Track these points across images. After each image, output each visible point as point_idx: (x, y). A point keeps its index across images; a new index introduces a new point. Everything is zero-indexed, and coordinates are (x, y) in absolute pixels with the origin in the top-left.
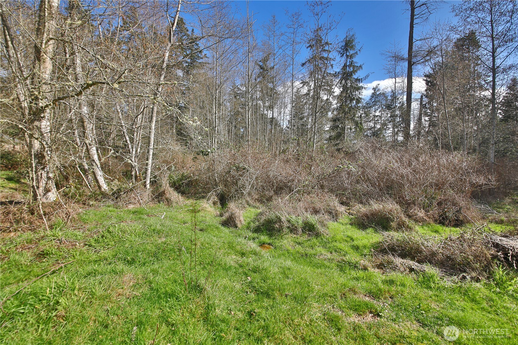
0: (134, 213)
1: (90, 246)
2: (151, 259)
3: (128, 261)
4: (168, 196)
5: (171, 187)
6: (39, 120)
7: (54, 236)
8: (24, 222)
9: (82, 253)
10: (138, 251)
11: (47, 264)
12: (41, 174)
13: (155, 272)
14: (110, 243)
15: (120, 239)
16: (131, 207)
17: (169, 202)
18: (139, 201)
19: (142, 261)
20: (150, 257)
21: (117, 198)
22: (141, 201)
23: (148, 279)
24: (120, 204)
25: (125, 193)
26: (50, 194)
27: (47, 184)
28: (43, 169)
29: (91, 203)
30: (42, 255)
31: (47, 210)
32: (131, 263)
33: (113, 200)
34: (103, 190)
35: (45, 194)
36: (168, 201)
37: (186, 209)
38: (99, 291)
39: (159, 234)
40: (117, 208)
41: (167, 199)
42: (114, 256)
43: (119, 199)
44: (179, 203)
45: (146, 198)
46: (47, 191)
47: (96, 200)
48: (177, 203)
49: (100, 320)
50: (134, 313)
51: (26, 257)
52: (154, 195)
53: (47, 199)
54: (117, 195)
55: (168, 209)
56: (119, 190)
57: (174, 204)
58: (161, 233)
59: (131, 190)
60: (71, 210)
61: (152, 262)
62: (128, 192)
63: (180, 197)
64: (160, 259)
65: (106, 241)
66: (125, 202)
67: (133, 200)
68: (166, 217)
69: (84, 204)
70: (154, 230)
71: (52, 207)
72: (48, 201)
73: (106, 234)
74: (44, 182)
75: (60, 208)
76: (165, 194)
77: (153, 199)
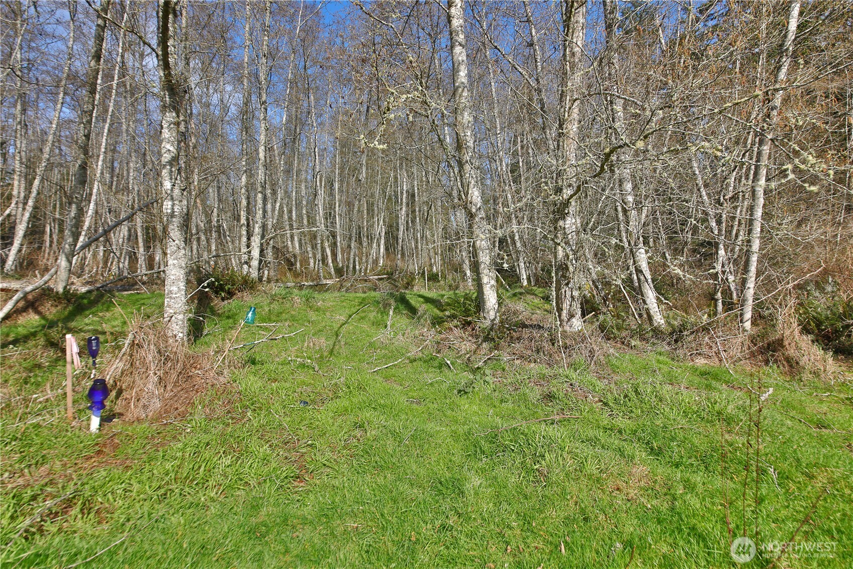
0: (704, 374)
1: (606, 404)
2: (692, 461)
3: (652, 449)
4: (791, 352)
5: (806, 330)
6: (564, 219)
7: (567, 377)
8: (544, 353)
9: (591, 411)
10: (673, 439)
11: (551, 409)
12: (565, 292)
13: (689, 487)
14: (634, 410)
15: (652, 408)
16: (700, 362)
17: (793, 367)
18: (719, 353)
19: (676, 458)
20: (693, 459)
21: (676, 341)
22: (723, 354)
23: (672, 491)
24: (680, 352)
25: (692, 333)
26: (574, 320)
27: (571, 306)
28: (567, 284)
29: (633, 343)
30: (550, 397)
31: (568, 342)
32: (656, 453)
33: (669, 344)
34: (655, 324)
35: (569, 320)
36: (791, 366)
37: (842, 396)
38: (592, 468)
39: (729, 424)
40: (673, 359)
41: (788, 360)
42: (634, 432)
43: (680, 344)
44: (823, 375)
45: (736, 352)
46: (571, 316)
47: (643, 339)
48: (816, 374)
49: (583, 506)
50: (630, 527)
51: (534, 394)
52: (755, 345)
53: (571, 327)
54: (676, 335)
55: (787, 384)
56: (683, 328)
57: (806, 376)
58: (733, 424)
59: (705, 329)
60: (596, 349)
61: (695, 469)
62: (697, 331)
63: (830, 360)
64: (711, 469)
65: (629, 404)
66: (690, 351)
67: (705, 350)
68: (773, 400)
69: (623, 343)
70: (719, 413)
71: (575, 339)
72: (572, 330)
73: (632, 395)
74: (568, 303)
75: (583, 342)
76: (783, 347)
77: (753, 355)
